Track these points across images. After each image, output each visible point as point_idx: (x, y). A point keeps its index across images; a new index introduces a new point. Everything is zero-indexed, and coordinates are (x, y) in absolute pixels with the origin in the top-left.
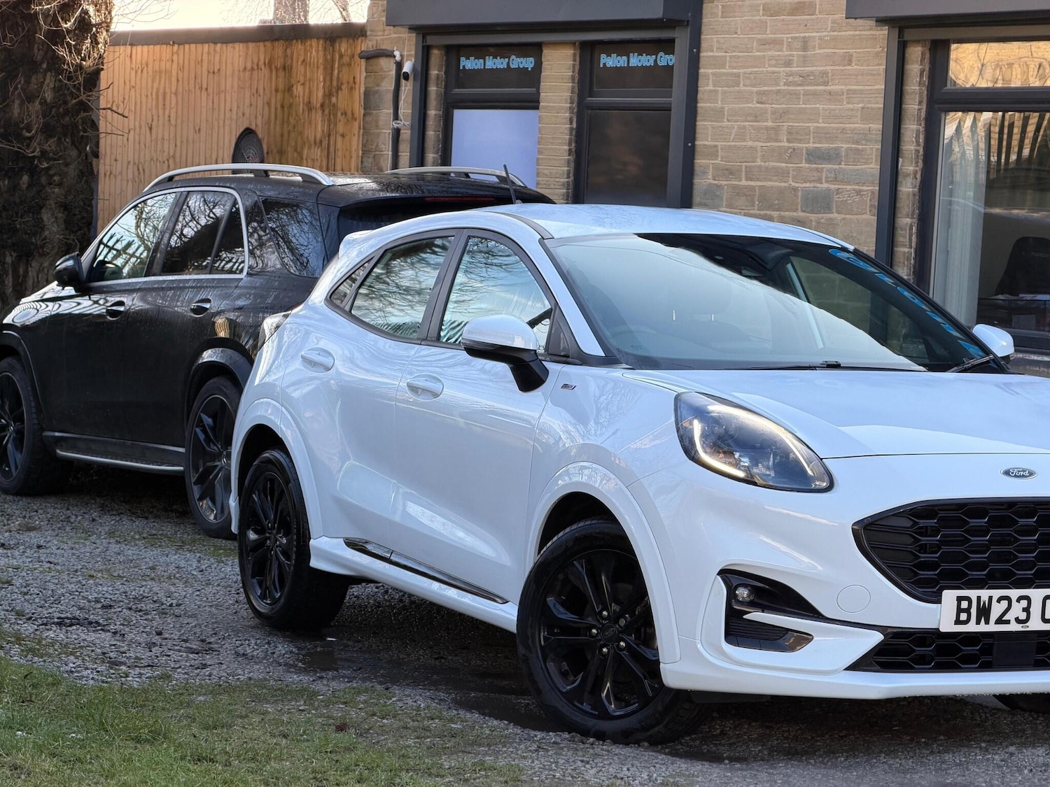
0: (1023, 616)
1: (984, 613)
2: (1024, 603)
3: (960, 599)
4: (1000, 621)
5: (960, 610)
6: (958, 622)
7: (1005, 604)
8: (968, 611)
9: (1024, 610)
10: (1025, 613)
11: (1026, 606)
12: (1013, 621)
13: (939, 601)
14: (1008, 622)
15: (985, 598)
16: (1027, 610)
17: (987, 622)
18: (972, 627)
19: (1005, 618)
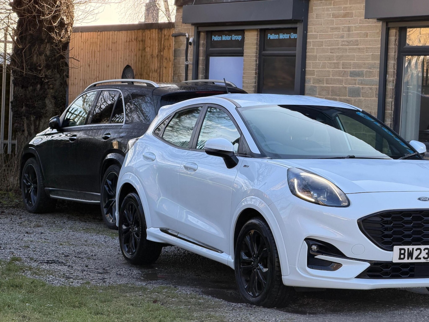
0: (426, 256)
1: (410, 255)
2: (427, 251)
3: (401, 249)
4: (417, 258)
5: (401, 254)
6: (400, 258)
7: (419, 251)
8: (404, 254)
9: (427, 254)
12: (422, 258)
13: (392, 250)
14: (420, 259)
15: (411, 249)
17: (412, 259)
18: (406, 261)
19: (419, 257)
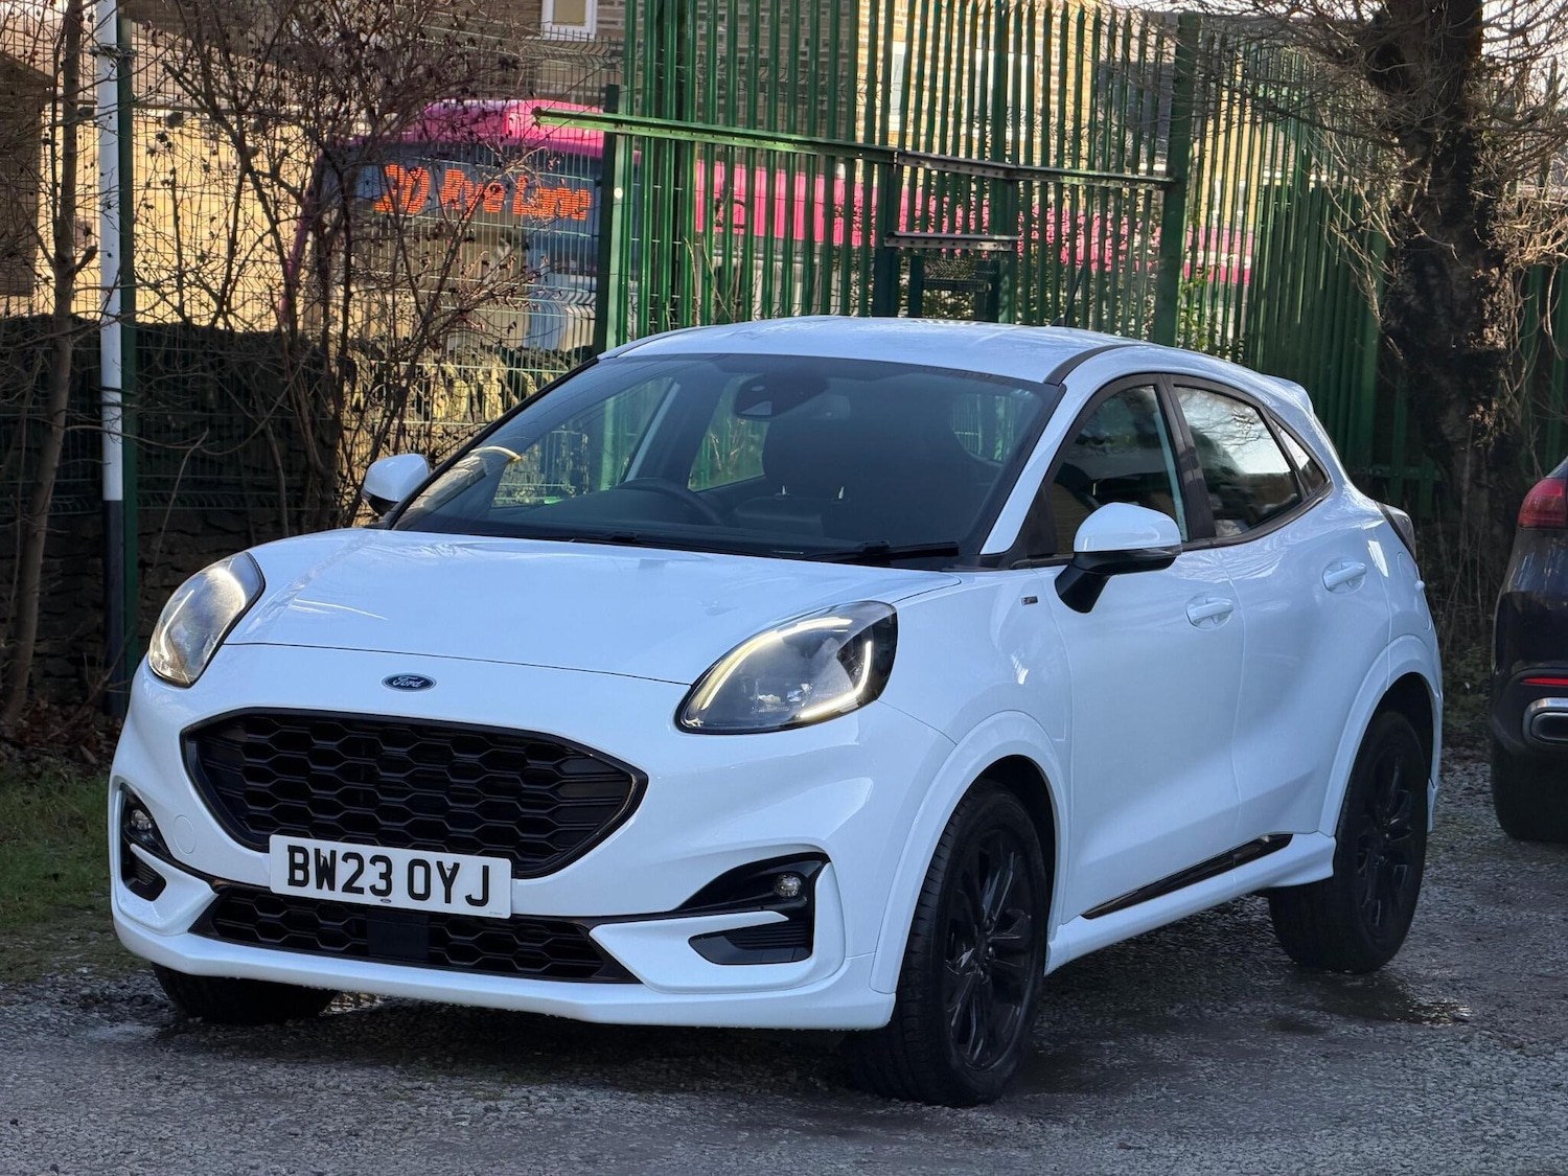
0: (381, 885)
1: (326, 873)
2: (381, 867)
3: (293, 850)
4: (349, 887)
5: (293, 866)
6: (292, 882)
7: (353, 864)
8: (304, 867)
9: (382, 876)
10: (384, 882)
11: (384, 870)
12: (367, 891)
13: (265, 849)
14: (360, 891)
15: (326, 853)
16: (386, 876)
17: (332, 887)
18: (311, 891)
19: (357, 884)
